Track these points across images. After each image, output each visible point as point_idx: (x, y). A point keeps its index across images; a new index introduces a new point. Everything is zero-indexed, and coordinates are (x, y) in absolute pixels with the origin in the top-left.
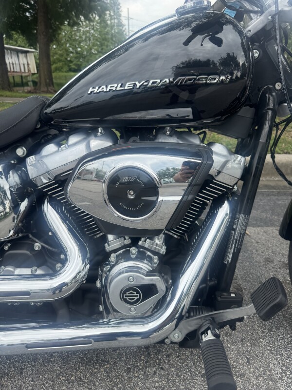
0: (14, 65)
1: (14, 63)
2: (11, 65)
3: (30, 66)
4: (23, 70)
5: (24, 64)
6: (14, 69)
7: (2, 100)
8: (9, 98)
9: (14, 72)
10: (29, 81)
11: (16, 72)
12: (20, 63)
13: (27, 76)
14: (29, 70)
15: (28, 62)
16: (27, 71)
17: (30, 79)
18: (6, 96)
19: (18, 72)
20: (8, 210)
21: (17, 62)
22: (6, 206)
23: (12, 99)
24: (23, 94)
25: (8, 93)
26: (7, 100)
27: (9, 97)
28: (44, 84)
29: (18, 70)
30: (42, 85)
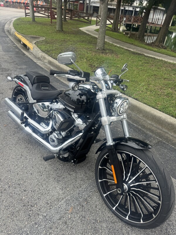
0: (159, 20)
1: (160, 18)
2: (157, 20)
6: (158, 22)
9: (157, 24)
11: (158, 24)
12: (163, 19)
19: (160, 25)
21: (161, 18)
28: (159, 41)
29: (160, 24)
30: (157, 41)
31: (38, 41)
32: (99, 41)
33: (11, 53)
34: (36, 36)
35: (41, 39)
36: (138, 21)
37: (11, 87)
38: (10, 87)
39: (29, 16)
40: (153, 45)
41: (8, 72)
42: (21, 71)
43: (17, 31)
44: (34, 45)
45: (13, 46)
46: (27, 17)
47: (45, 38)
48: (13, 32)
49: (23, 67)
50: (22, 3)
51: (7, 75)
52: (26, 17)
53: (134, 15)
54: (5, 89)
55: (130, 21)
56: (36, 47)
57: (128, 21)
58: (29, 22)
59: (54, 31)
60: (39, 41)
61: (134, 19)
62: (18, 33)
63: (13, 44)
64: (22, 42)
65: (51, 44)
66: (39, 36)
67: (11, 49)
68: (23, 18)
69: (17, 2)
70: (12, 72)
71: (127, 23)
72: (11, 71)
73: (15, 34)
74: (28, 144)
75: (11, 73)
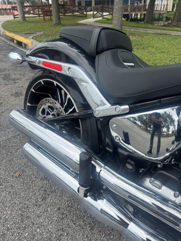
0: (158, 6)
1: (158, 4)
3: (168, 6)
4: (162, 9)
5: (164, 5)
7: (146, 30)
8: (150, 30)
9: (156, 10)
10: (164, 17)
12: (162, 4)
13: (164, 13)
14: (167, 9)
15: (167, 3)
16: (165, 10)
17: (165, 16)
18: (149, 28)
19: (159, 11)
20: (170, 133)
21: (160, 4)
22: (170, 129)
23: (152, 30)
24: (160, 27)
25: (150, 26)
26: (149, 31)
27: (151, 28)
28: (177, 20)
29: (159, 9)
30: (175, 21)
31: (35, 36)
32: (115, 22)
33: (4, 51)
34: (31, 32)
35: (38, 34)
36: (136, 9)
37: (14, 92)
38: (12, 92)
39: (18, 18)
40: (170, 25)
41: (5, 73)
42: (23, 69)
43: (8, 31)
44: (32, 40)
45: (6, 45)
46: (16, 19)
47: (43, 33)
48: (3, 33)
49: (24, 64)
50: (7, 9)
51: (4, 76)
52: (14, 19)
53: (130, 4)
54: (3, 97)
55: (127, 11)
56: (35, 41)
57: (125, 11)
58: (19, 22)
59: (50, 25)
60: (37, 36)
61: (131, 8)
62: (9, 32)
63: (4, 42)
64: (16, 40)
65: (52, 36)
66: (35, 31)
67: (4, 48)
68: (13, 20)
69: (3, 9)
70: (11, 71)
71: (124, 13)
72: (8, 71)
73: (5, 34)
74: (92, 229)
75: (9, 73)
